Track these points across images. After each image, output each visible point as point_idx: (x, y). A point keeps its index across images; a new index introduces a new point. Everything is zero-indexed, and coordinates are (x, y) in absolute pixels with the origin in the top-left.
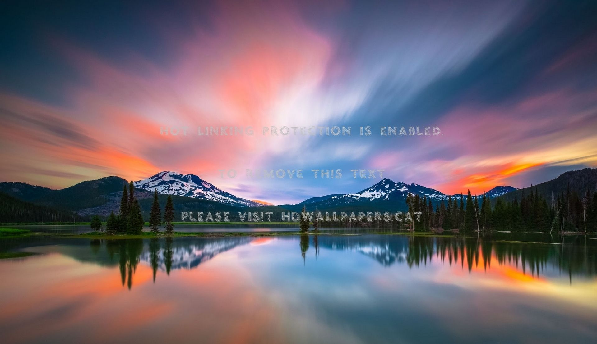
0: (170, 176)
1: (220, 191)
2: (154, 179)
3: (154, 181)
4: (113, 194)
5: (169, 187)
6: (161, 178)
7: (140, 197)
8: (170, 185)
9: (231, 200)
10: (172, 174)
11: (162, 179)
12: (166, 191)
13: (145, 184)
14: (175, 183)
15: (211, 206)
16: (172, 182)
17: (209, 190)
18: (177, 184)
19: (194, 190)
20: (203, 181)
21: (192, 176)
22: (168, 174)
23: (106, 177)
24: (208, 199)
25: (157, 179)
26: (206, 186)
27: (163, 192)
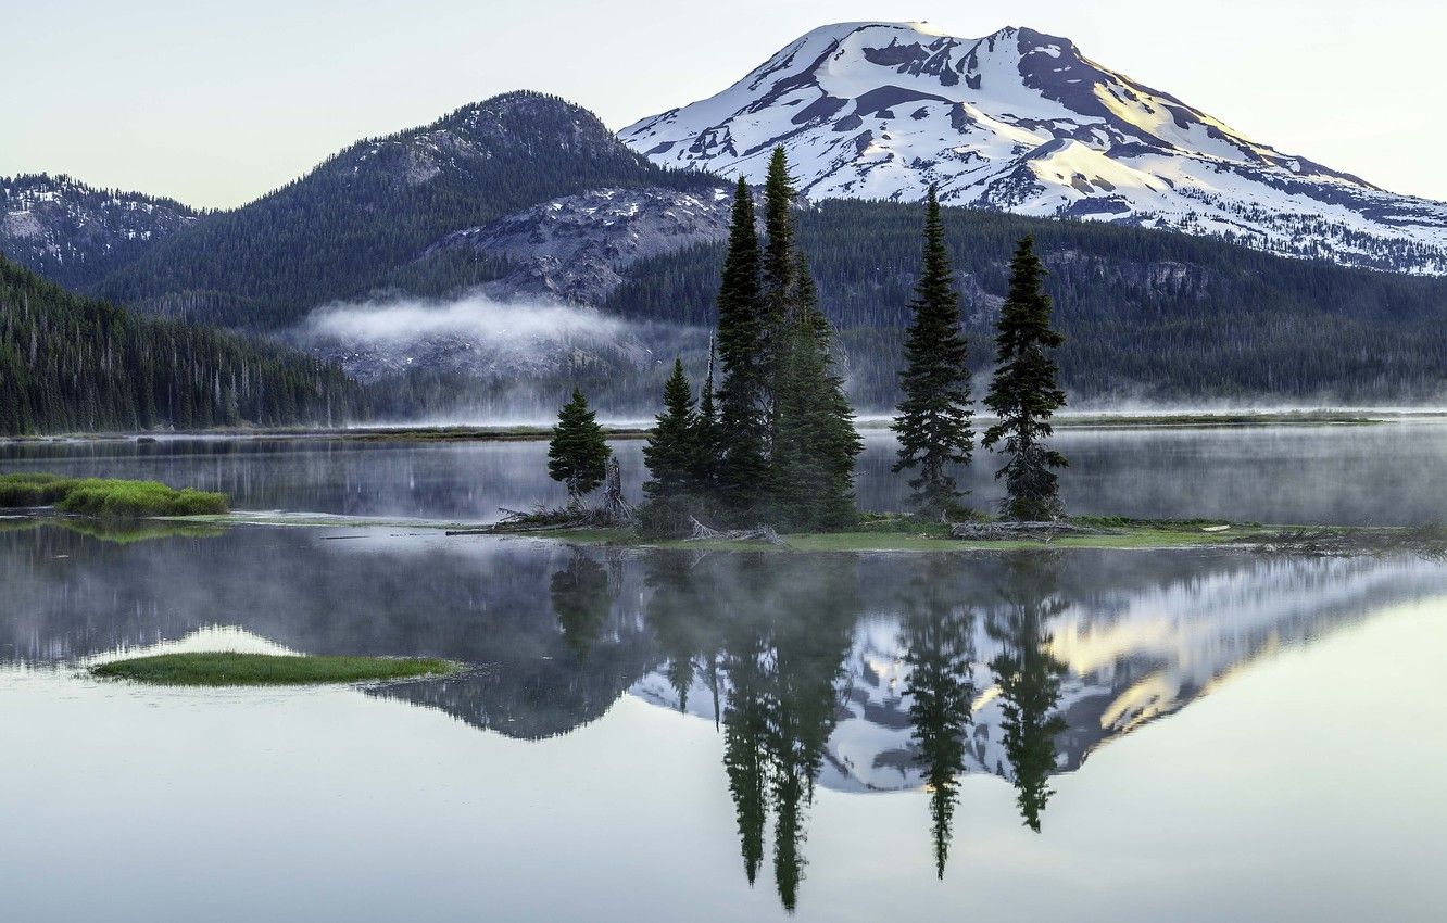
0: (872, 55)
1: (1245, 149)
2: (766, 87)
3: (766, 102)
4: (524, 218)
5: (863, 142)
6: (807, 78)
7: (684, 230)
8: (870, 121)
9: (1334, 214)
10: (880, 42)
11: (816, 84)
12: (847, 174)
13: (707, 132)
14: (903, 110)
15: (1180, 274)
16: (881, 102)
17: (1154, 146)
18: (920, 114)
19: (1042, 152)
20: (1105, 77)
21: (1028, 39)
22: (852, 46)
23: (478, 102)
24: (1148, 224)
25: (780, 88)
26: (1129, 113)
27: (827, 183)
